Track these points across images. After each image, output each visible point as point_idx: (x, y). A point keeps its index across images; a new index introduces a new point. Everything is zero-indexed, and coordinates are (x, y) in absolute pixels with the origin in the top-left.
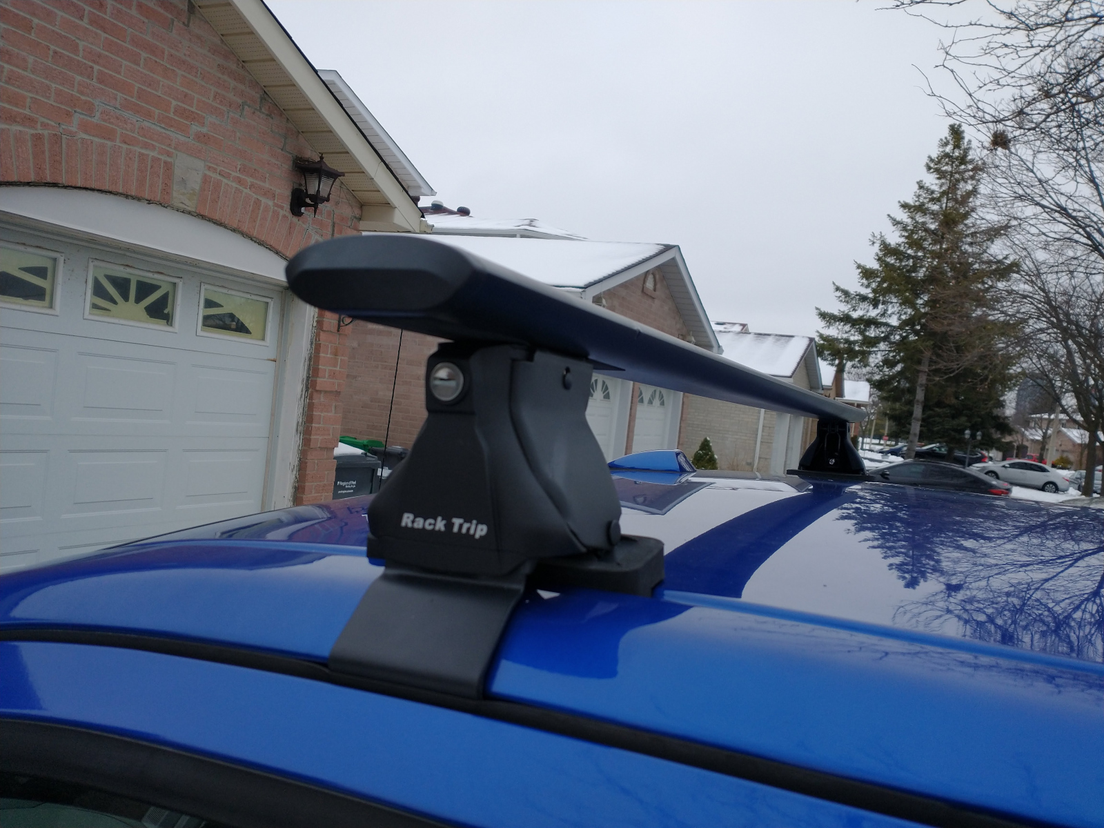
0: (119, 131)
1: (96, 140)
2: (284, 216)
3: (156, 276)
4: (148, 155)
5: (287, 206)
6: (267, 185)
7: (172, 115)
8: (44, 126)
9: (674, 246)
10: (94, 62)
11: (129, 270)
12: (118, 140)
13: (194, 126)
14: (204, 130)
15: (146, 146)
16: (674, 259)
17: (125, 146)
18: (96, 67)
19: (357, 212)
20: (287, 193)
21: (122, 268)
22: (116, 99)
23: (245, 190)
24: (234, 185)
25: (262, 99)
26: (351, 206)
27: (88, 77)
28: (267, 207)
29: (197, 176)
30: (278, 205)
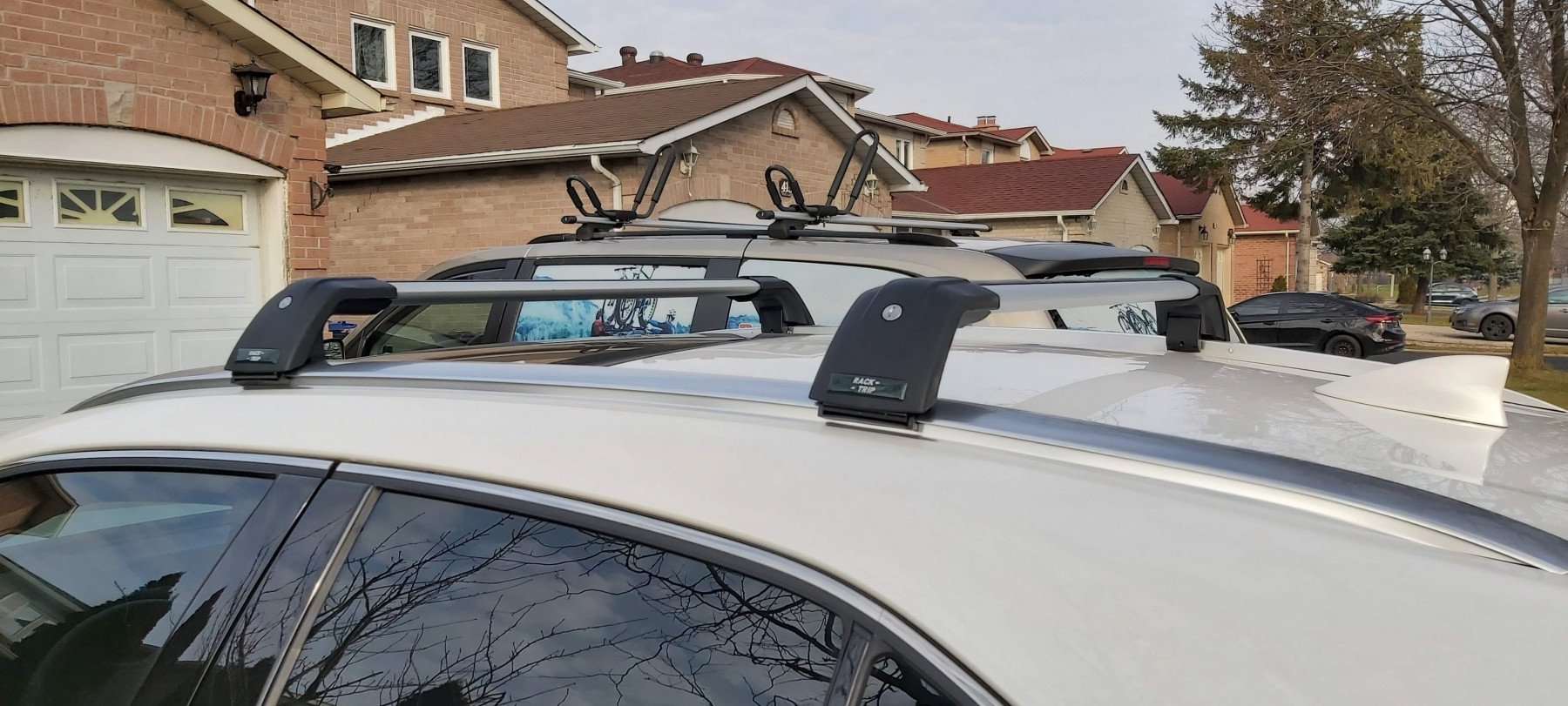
0: (49, 74)
1: (29, 85)
2: (229, 117)
3: (118, 185)
4: (79, 88)
5: (232, 108)
6: (205, 93)
7: (97, 52)
10: (15, 24)
11: (91, 183)
12: (49, 81)
13: (119, 58)
14: (131, 58)
15: (76, 82)
16: (805, 89)
17: (56, 85)
18: (19, 28)
19: (316, 102)
20: (229, 97)
21: (83, 182)
22: (42, 49)
23: (182, 102)
24: (169, 98)
25: (186, 19)
27: (13, 38)
28: (208, 113)
29: (130, 97)
30: (221, 109)
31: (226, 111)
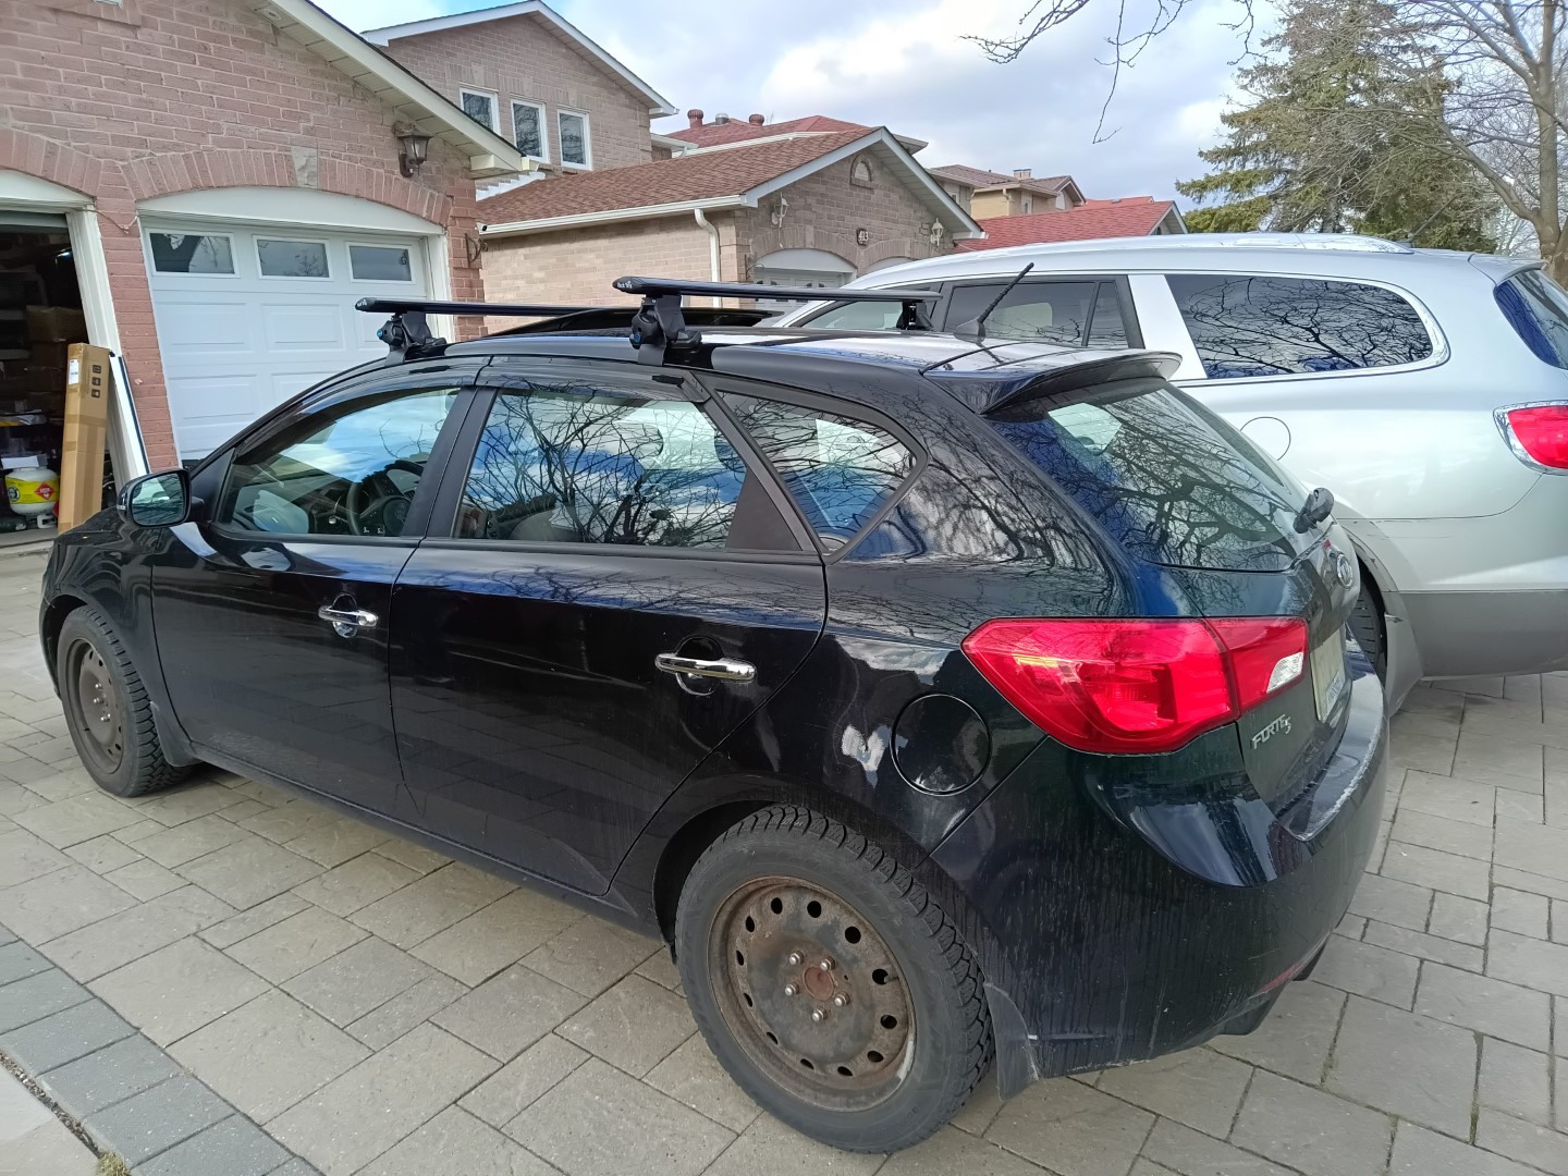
0: (244, 140)
1: (228, 150)
2: (396, 179)
3: (308, 240)
4: (270, 153)
5: (397, 171)
6: (375, 157)
7: (281, 119)
8: (190, 148)
9: (881, 128)
10: (212, 93)
12: (245, 147)
13: (301, 123)
14: (311, 124)
15: (267, 147)
16: (881, 142)
17: (252, 150)
18: (214, 97)
19: (466, 163)
20: (396, 159)
21: (279, 239)
22: (235, 117)
23: (357, 165)
24: (346, 162)
25: (354, 87)
26: (458, 159)
27: (211, 105)
28: (379, 175)
29: (314, 161)
30: (388, 172)
31: (393, 173)
